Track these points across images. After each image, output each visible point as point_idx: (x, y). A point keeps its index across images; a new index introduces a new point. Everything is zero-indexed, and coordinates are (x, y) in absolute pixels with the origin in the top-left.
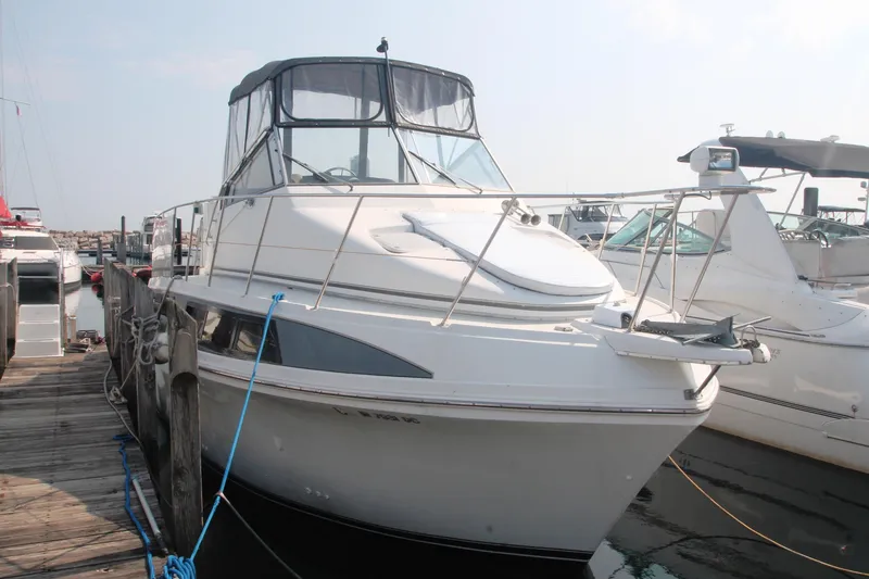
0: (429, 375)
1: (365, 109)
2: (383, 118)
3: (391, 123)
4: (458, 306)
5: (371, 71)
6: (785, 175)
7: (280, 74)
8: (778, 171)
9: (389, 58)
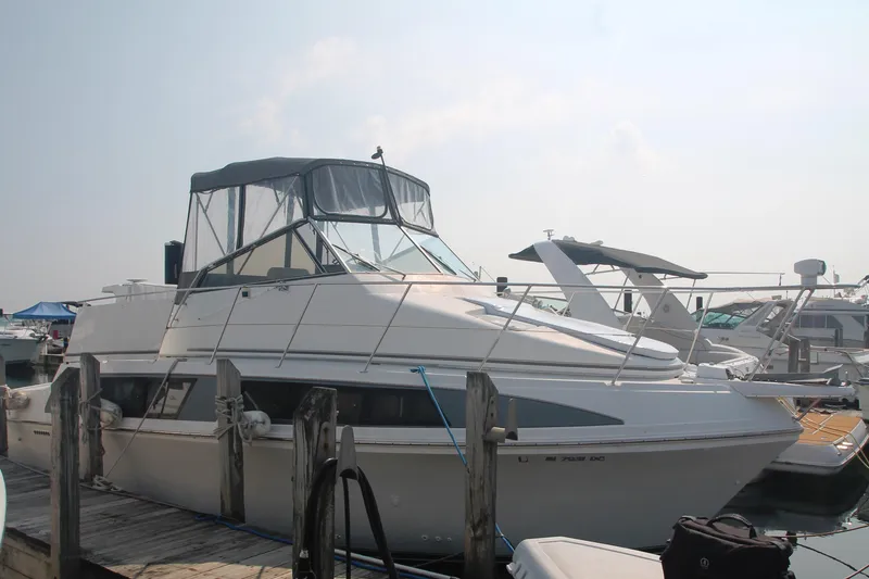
0: (620, 422)
1: (373, 211)
2: (388, 216)
3: (398, 221)
4: (624, 372)
5: (375, 175)
6: (614, 270)
7: (310, 172)
8: (608, 267)
9: (386, 165)
